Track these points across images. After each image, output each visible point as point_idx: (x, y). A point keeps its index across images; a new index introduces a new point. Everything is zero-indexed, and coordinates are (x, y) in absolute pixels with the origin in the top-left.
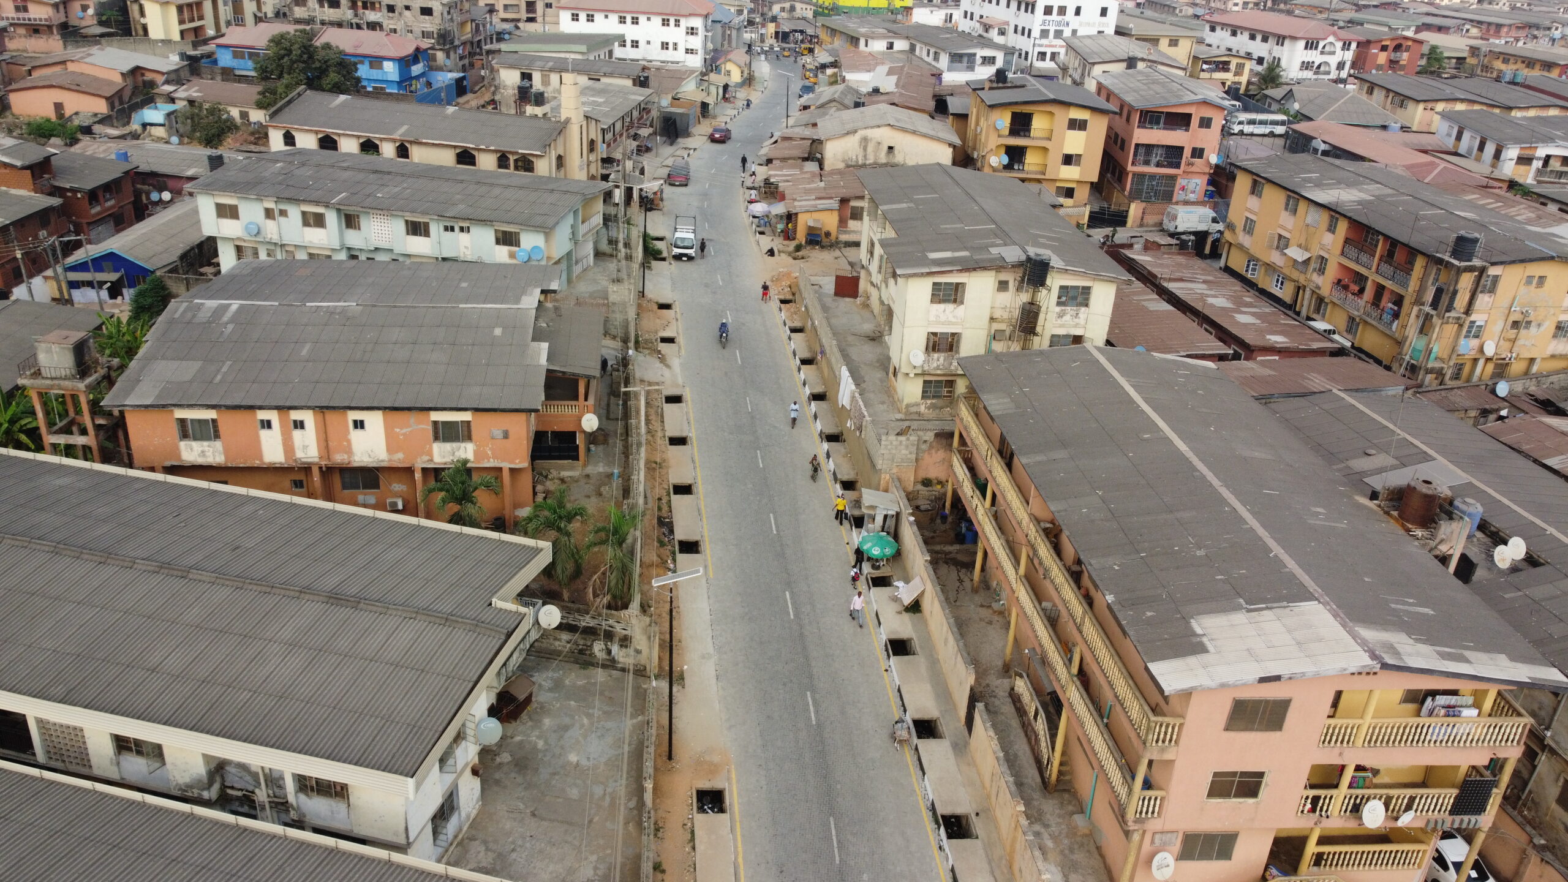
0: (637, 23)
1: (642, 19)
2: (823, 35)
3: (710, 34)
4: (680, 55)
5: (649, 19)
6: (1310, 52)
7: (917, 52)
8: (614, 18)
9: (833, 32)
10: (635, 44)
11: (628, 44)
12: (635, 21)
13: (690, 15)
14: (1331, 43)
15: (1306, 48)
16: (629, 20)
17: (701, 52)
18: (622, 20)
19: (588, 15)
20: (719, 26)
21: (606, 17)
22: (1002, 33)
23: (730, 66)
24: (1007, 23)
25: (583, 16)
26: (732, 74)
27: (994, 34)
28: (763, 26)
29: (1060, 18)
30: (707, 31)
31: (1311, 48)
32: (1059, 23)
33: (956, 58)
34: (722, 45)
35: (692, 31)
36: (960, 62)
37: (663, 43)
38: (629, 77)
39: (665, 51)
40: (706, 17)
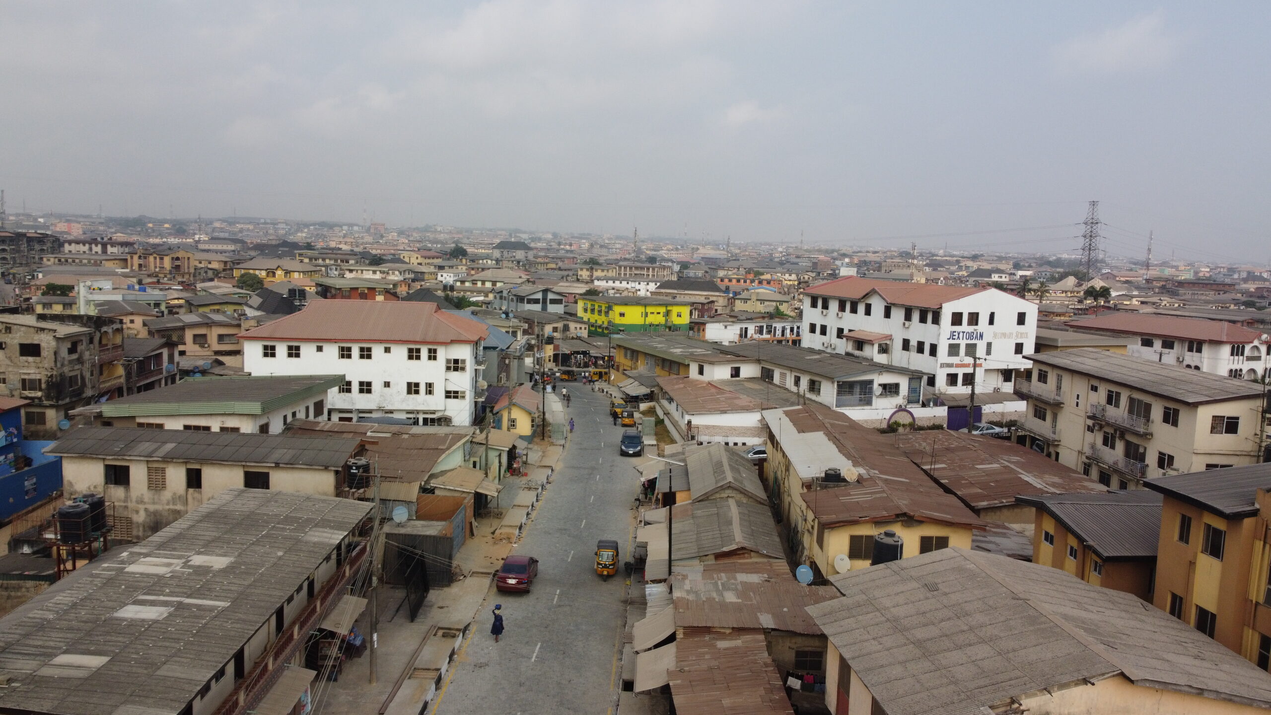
0: (369, 357)
1: (377, 350)
2: (620, 358)
3: (482, 367)
4: (436, 403)
5: (387, 350)
6: (1236, 358)
7: (777, 379)
8: (332, 351)
9: (634, 354)
10: (366, 387)
11: (355, 387)
12: (366, 354)
13: (453, 342)
14: (1256, 347)
15: (1232, 354)
16: (355, 352)
17: (469, 395)
18: (345, 353)
19: (290, 348)
20: (494, 355)
21: (320, 349)
22: (884, 349)
23: (516, 414)
24: (890, 337)
25: (281, 350)
26: (519, 424)
27: (872, 353)
28: (540, 348)
29: (971, 329)
30: (478, 363)
31: (1237, 355)
32: (970, 336)
33: (845, 388)
34: (499, 379)
35: (455, 365)
36: (851, 392)
37: (409, 385)
38: (326, 468)
39: (413, 396)
40: (476, 344)
